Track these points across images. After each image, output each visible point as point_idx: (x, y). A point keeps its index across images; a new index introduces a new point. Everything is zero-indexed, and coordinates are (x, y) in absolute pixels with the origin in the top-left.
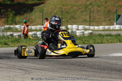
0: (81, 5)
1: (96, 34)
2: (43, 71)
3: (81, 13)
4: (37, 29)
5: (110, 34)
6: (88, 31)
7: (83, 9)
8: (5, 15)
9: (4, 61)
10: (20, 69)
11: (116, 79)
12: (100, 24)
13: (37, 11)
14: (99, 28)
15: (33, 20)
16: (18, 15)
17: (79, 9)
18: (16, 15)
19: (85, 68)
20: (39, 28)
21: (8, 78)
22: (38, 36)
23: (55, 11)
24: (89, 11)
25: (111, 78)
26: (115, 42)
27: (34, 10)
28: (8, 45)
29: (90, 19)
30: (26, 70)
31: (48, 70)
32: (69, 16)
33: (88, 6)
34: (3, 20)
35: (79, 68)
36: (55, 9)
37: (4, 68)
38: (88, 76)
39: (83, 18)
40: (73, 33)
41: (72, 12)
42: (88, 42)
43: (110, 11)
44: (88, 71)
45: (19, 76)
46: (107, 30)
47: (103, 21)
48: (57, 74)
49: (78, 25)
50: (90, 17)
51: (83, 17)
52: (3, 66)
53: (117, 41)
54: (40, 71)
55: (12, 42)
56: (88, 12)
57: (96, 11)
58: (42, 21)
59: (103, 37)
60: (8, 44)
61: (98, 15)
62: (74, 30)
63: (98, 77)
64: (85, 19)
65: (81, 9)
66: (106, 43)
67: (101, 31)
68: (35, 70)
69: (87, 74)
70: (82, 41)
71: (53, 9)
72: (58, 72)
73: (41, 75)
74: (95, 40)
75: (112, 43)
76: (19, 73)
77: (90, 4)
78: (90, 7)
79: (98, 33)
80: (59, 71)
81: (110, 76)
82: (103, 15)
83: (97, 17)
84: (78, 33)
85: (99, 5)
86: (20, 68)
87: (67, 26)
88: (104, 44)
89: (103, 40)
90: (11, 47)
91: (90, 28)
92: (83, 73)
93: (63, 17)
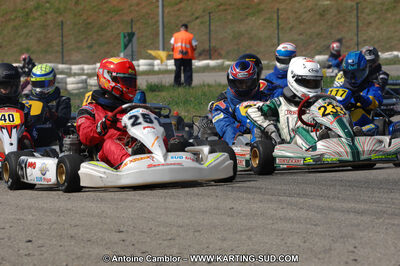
0: (14, 11)
17: (9, 20)
33: (32, 12)
43: (89, 23)
51: (21, 40)
57: (52, 26)
64: (25, 46)
65: (14, 20)
77: (37, 8)
78: (36, 15)
82: (73, 34)
85: (59, 9)
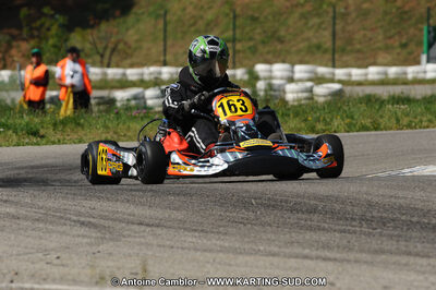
1: (355, 96)
2: (165, 230)
3: (303, 21)
4: (146, 78)
5: (405, 95)
6: (325, 85)
7: (308, 8)
8: (31, 29)
9: (24, 196)
10: (83, 223)
11: (423, 257)
12: (372, 61)
13: (143, 13)
14: (366, 75)
15: (130, 47)
16: (78, 29)
17: (297, 6)
18: (69, 28)
19: (315, 217)
20: (152, 77)
21: (40, 255)
22: (150, 102)
23: (209, 16)
24: (331, 14)
25: (409, 254)
26: (425, 124)
27: (135, 10)
28: (42, 137)
29: (334, 43)
30: (103, 228)
31: (182, 226)
32: (258, 31)
34: (25, 46)
35: (293, 218)
36: (210, 8)
37: (26, 218)
38: (326, 246)
39: (308, 39)
40: (272, 93)
41: (270, 17)
42: (327, 124)
43: (406, 13)
44: (324, 229)
45: (81, 249)
46: (395, 82)
47: (380, 49)
48: (214, 241)
49: (293, 65)
50: (334, 35)
51: (310, 34)
52: (23, 212)
53: (430, 121)
54: (154, 228)
55: (55, 125)
56: (328, 19)
57: (354, 15)
58: (162, 48)
59: (381, 107)
60: (42, 132)
61: (364, 29)
62: (276, 82)
63: (362, 251)
64: (315, 41)
65: (302, 5)
66: (391, 129)
67: (373, 83)
68: (136, 227)
69: (323, 238)
70: (306, 120)
71: (202, 7)
72: (219, 233)
73: (159, 246)
74: (352, 118)
75: (411, 128)
76: (80, 239)
79: (363, 91)
80: (221, 229)
81: (404, 249)
82: (382, 27)
83: (358, 36)
84: (293, 92)
86: (82, 219)
87: (253, 66)
88: (384, 132)
89: (381, 117)
90: (54, 143)
91: (334, 74)
92: (308, 235)
93: (238, 36)
